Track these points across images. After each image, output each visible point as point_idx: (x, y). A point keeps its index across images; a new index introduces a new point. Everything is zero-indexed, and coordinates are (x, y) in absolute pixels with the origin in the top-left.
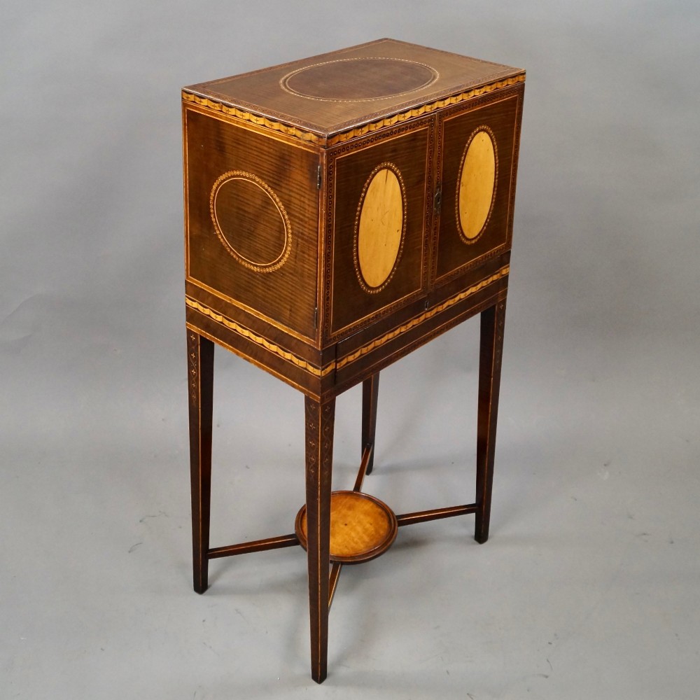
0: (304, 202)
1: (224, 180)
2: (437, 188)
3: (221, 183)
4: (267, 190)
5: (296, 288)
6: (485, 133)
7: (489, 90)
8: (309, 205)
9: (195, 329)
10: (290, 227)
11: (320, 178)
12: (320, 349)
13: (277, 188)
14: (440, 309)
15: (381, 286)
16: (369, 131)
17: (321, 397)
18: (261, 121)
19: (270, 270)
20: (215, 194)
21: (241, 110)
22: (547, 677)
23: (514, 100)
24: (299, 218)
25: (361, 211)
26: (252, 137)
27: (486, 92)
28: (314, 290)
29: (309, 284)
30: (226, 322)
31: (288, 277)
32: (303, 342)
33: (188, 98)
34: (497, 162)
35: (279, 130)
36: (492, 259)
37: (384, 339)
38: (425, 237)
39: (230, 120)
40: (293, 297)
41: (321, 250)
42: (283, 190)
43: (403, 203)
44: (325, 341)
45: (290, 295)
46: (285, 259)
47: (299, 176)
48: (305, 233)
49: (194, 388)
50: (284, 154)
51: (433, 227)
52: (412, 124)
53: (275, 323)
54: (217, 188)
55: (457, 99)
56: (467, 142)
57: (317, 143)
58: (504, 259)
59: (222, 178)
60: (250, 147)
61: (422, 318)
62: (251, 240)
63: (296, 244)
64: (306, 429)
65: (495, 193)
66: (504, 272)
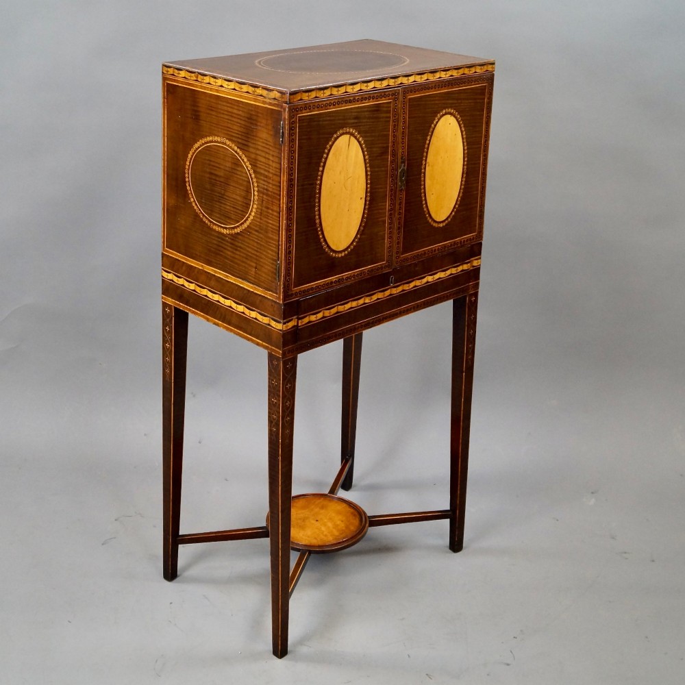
0: (269, 159)
1: (199, 148)
2: (402, 162)
3: (195, 151)
4: (236, 152)
5: (261, 245)
6: (452, 117)
7: (455, 74)
8: (273, 161)
9: (170, 301)
10: (256, 185)
11: (283, 132)
12: (281, 302)
13: (245, 148)
14: (407, 287)
15: (344, 250)
16: (331, 95)
17: (283, 351)
18: (232, 85)
19: (238, 230)
20: (190, 162)
21: (215, 77)
22: (508, 665)
23: (483, 89)
24: (264, 175)
25: (323, 171)
26: (223, 102)
27: (452, 76)
28: (277, 243)
29: (273, 239)
30: (198, 289)
31: (254, 234)
32: (267, 298)
33: (168, 71)
34: (466, 148)
35: (247, 92)
36: (462, 246)
37: (348, 306)
38: (390, 210)
39: (205, 88)
40: (258, 254)
41: (283, 203)
42: (251, 150)
43: (366, 172)
44: (287, 295)
45: (255, 253)
46: (251, 217)
47: (264, 134)
48: (270, 189)
49: (168, 362)
50: (251, 114)
51: (398, 202)
52: (375, 95)
53: (242, 283)
54: (192, 156)
55: (421, 78)
56: (433, 123)
57: (280, 99)
58: (475, 250)
59: (196, 145)
60: (222, 112)
61: (387, 293)
62: (221, 203)
63: (261, 201)
64: (269, 386)
65: (464, 179)
66: (475, 263)
